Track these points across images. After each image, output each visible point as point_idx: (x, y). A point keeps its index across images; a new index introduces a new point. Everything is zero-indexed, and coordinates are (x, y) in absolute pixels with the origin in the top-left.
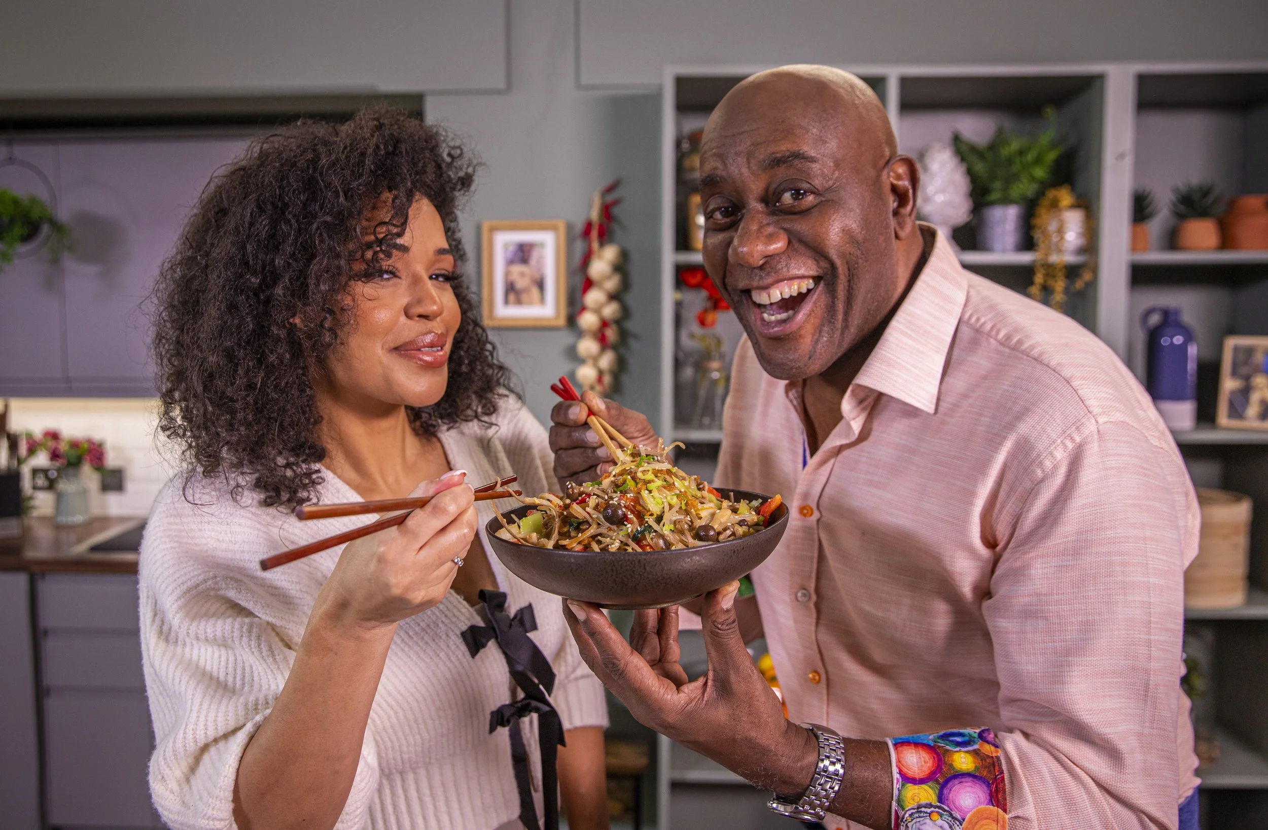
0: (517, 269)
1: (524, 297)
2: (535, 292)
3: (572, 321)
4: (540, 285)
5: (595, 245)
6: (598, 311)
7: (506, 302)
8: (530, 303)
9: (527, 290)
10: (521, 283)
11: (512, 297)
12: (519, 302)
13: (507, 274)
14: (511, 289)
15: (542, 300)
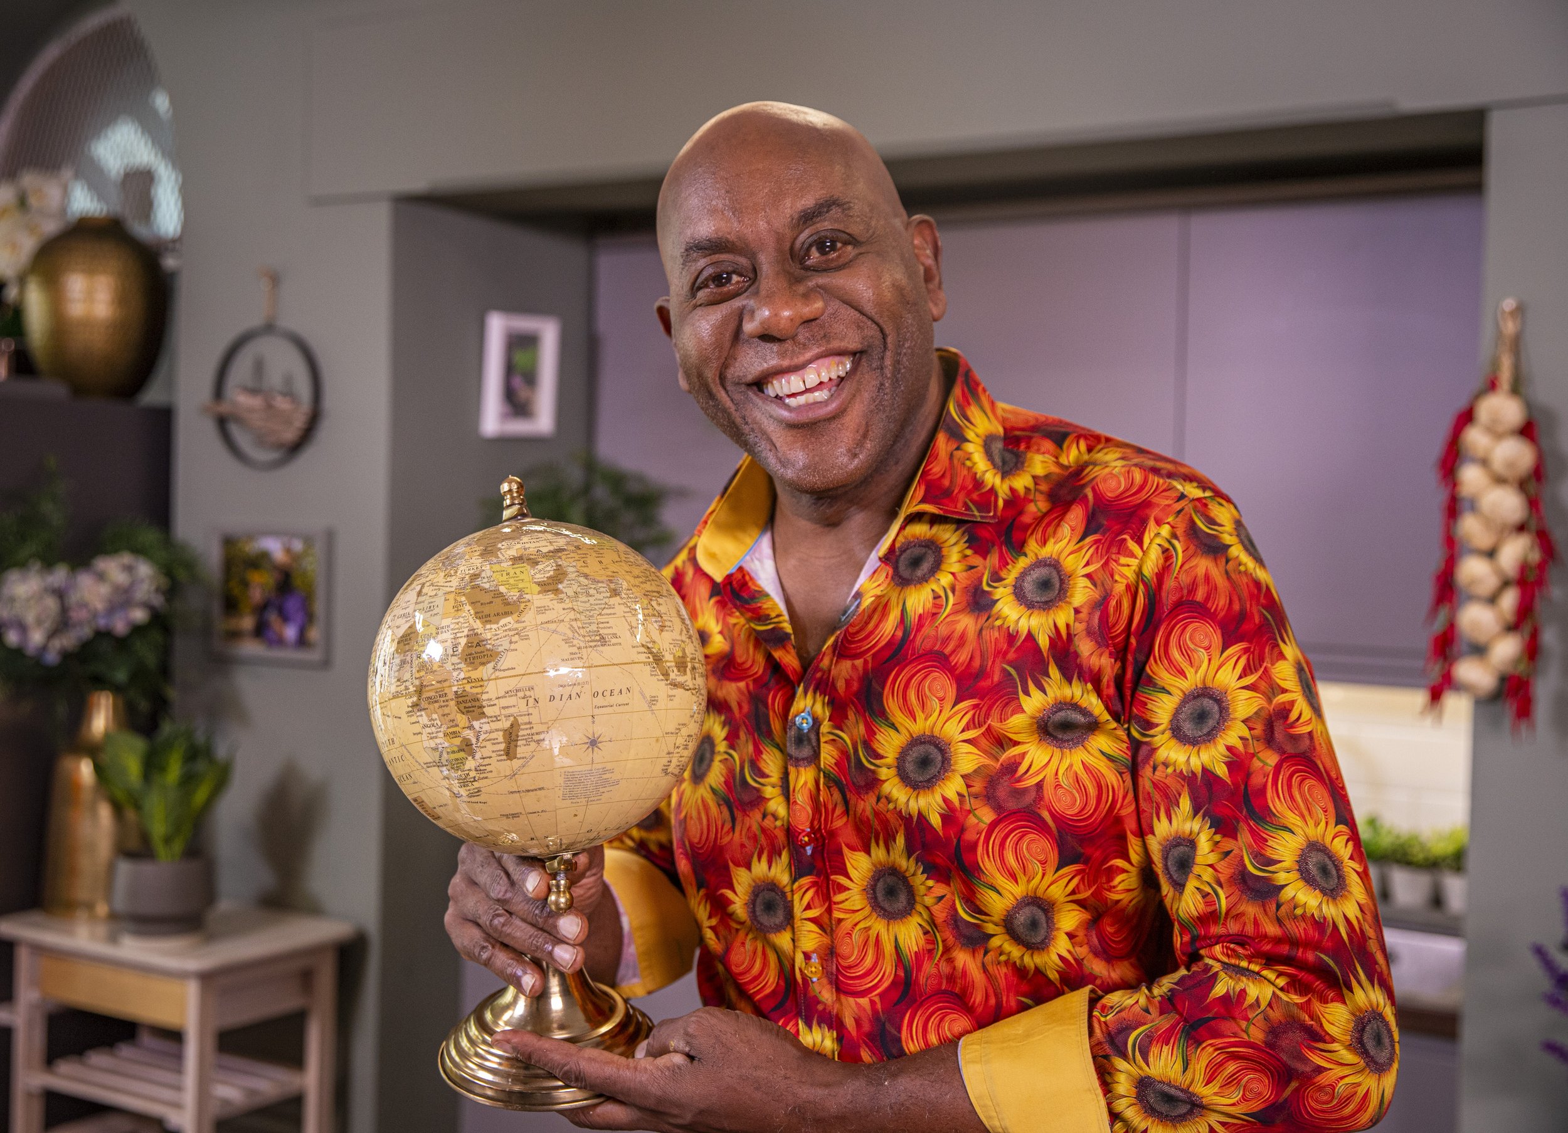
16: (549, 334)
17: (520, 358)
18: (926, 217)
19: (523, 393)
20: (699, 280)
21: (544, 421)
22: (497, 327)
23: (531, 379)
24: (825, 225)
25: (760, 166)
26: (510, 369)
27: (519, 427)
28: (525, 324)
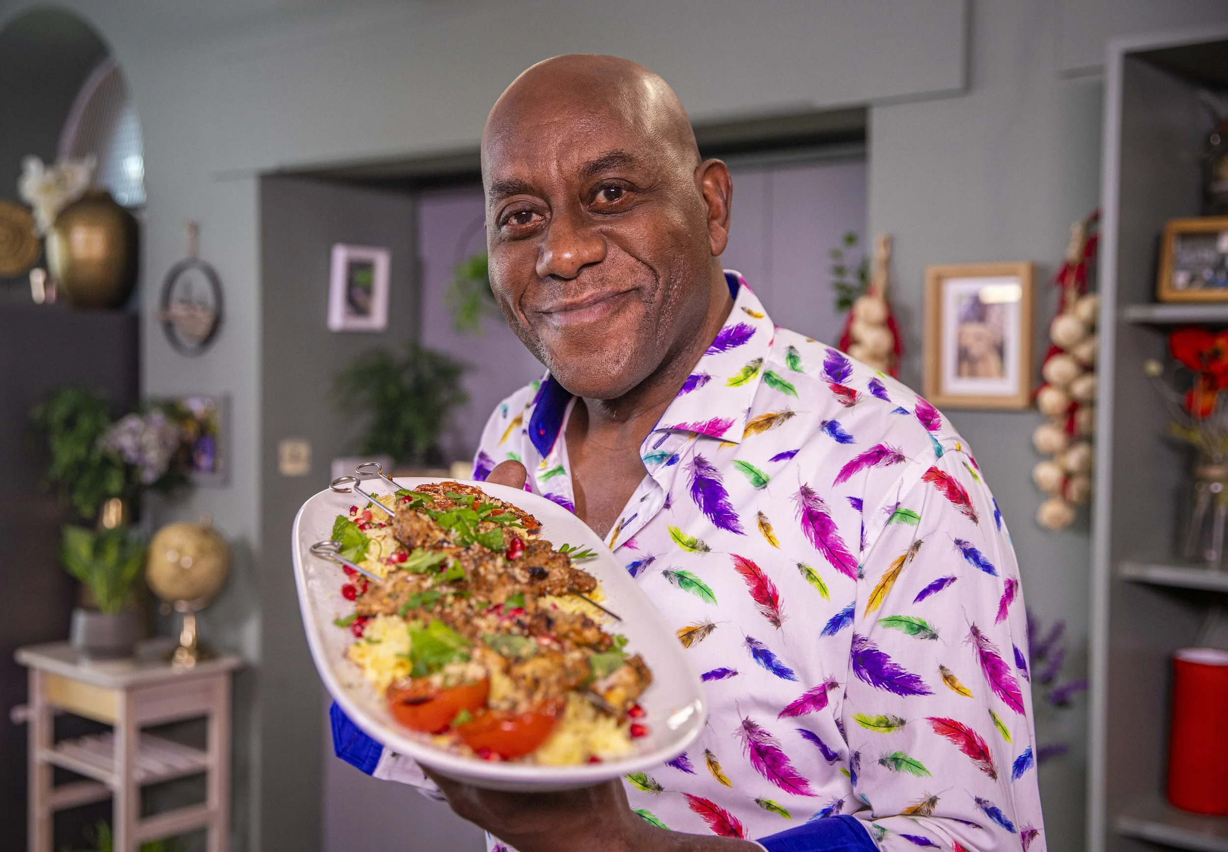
0: (973, 329)
1: (981, 367)
2: (993, 361)
3: (1033, 401)
4: (1000, 350)
5: (1071, 294)
6: (1066, 388)
7: (959, 373)
8: (988, 375)
9: (982, 358)
10: (977, 348)
11: (965, 367)
12: (973, 374)
13: (960, 336)
14: (964, 356)
15: (1002, 372)
16: (382, 262)
17: (360, 277)
18: (718, 161)
19: (360, 298)
20: (502, 217)
21: (378, 318)
22: (340, 256)
23: (368, 290)
24: (610, 175)
25: (556, 119)
26: (351, 285)
27: (359, 323)
28: (362, 254)
